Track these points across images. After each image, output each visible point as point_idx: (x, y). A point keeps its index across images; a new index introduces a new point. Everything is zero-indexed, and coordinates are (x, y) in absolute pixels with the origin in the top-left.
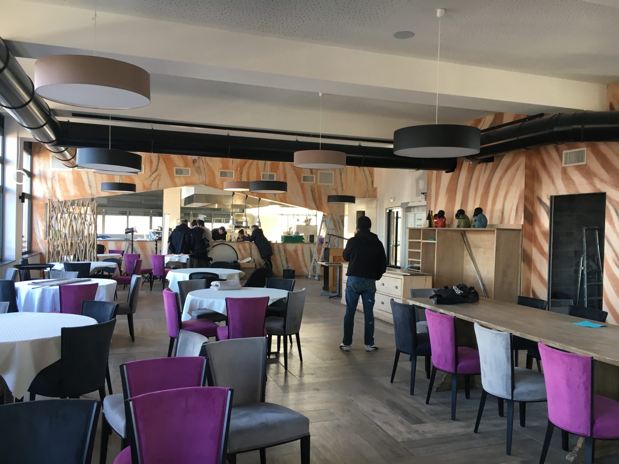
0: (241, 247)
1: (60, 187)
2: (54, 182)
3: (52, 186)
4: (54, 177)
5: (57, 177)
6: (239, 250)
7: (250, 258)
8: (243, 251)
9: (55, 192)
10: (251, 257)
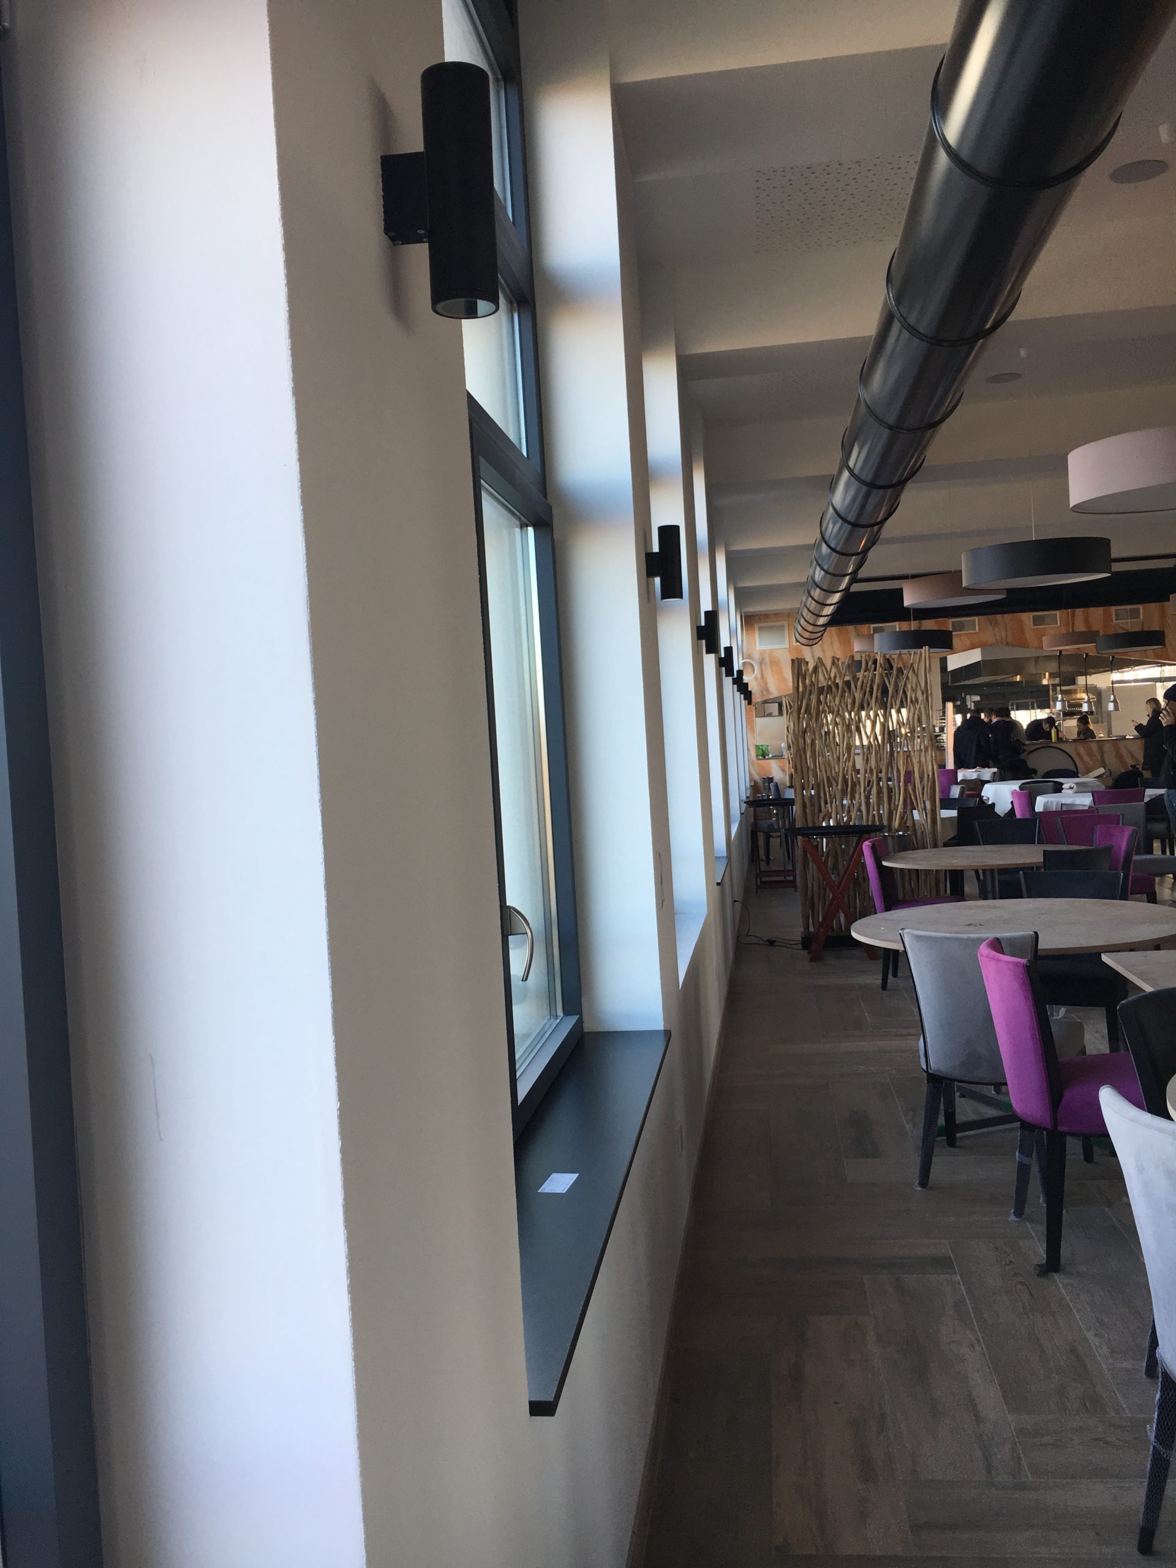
0: (1082, 751)
1: (773, 675)
2: (764, 667)
3: (762, 675)
4: (763, 660)
5: (767, 659)
6: (1079, 755)
7: (1102, 768)
8: (1086, 758)
9: (766, 684)
10: (1105, 768)
